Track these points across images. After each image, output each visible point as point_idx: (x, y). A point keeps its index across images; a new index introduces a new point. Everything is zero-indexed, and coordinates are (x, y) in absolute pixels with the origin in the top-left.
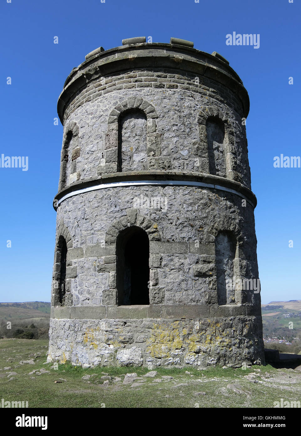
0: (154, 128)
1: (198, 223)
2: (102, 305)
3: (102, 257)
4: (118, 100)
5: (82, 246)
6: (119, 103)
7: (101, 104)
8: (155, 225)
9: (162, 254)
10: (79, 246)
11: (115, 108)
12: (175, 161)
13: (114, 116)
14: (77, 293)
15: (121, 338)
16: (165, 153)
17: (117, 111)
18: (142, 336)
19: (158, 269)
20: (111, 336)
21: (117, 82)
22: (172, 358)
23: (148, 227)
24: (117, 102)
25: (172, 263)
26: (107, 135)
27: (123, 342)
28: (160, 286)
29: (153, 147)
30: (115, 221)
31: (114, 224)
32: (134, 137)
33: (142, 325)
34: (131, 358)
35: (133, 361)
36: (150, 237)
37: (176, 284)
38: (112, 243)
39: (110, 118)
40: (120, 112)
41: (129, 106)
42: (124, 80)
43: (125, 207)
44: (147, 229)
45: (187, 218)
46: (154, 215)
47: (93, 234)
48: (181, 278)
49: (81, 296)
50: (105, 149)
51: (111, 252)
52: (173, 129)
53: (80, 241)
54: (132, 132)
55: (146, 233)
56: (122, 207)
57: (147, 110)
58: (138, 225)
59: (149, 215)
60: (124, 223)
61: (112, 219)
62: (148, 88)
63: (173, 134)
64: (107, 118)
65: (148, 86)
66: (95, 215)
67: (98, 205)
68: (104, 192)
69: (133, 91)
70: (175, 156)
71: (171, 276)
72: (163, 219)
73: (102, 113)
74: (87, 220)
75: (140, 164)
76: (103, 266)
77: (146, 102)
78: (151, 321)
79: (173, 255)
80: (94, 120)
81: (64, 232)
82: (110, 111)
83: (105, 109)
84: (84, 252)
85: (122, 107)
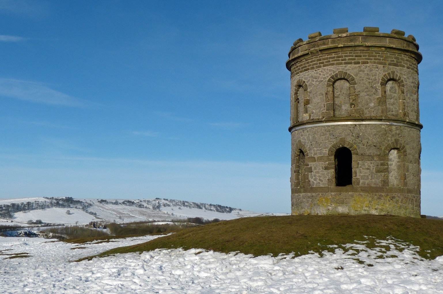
0: (354, 91)
1: (378, 145)
2: (327, 186)
3: (326, 162)
4: (332, 72)
5: (314, 156)
6: (333, 74)
7: (322, 73)
8: (355, 146)
9: (359, 161)
10: (313, 156)
11: (331, 77)
12: (366, 110)
13: (330, 82)
14: (313, 180)
16: (360, 106)
18: (349, 200)
19: (357, 169)
21: (331, 60)
22: (363, 211)
23: (351, 147)
24: (332, 73)
25: (364, 166)
26: (327, 94)
28: (357, 177)
29: (354, 102)
30: (333, 144)
32: (342, 95)
33: (348, 195)
34: (343, 210)
36: (353, 152)
37: (366, 176)
38: (331, 155)
39: (328, 83)
41: (339, 77)
42: (335, 59)
45: (373, 142)
46: (354, 141)
47: (321, 150)
48: (369, 173)
49: (315, 182)
50: (326, 102)
51: (332, 160)
52: (366, 91)
53: (313, 153)
54: (341, 91)
55: (350, 150)
57: (350, 79)
58: (346, 146)
59: (352, 141)
60: (338, 145)
61: (331, 142)
62: (350, 65)
64: (326, 83)
69: (341, 67)
70: (366, 107)
71: (364, 172)
72: (359, 144)
73: (322, 79)
75: (346, 111)
76: (327, 167)
77: (349, 74)
78: (353, 194)
79: (364, 162)
80: (318, 83)
81: (302, 147)
82: (328, 79)
83: (324, 77)
84: (316, 159)
85: (335, 77)
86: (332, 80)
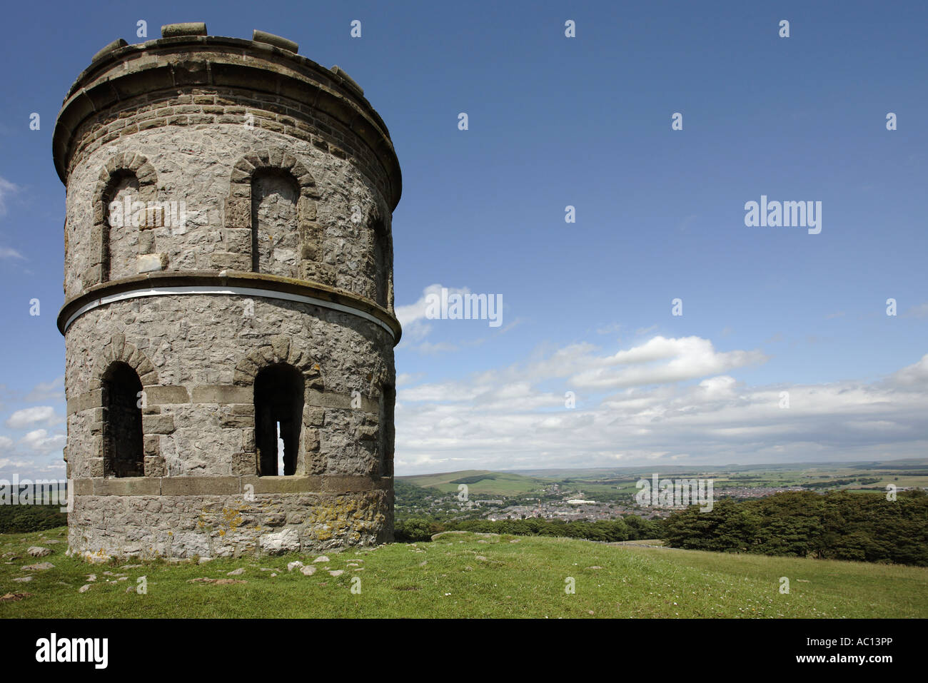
0: (311, 215)
1: (366, 370)
2: (231, 475)
3: (228, 405)
4: (250, 144)
5: (184, 384)
6: (252, 150)
7: (213, 141)
8: (315, 366)
9: (325, 409)
10: (175, 383)
11: (245, 158)
12: (340, 275)
13: (244, 171)
14: (175, 457)
15: (267, 520)
16: (328, 258)
17: (249, 164)
18: (299, 515)
19: (320, 429)
20: (251, 518)
21: (246, 109)
23: (307, 367)
24: (249, 147)
25: (336, 421)
26: (230, 203)
27: (270, 525)
28: (322, 451)
29: (313, 245)
30: (251, 352)
31: (249, 356)
32: (276, 219)
33: (298, 502)
34: (285, 543)
35: (287, 547)
36: (309, 383)
37: (341, 449)
38: (246, 385)
39: (235, 172)
40: (254, 168)
41: (272, 162)
43: (270, 332)
44: (304, 370)
45: (355, 362)
46: (314, 350)
47: (206, 366)
48: (345, 441)
49: (187, 463)
50: (227, 227)
51: (246, 399)
52: (339, 225)
53: (177, 375)
55: (303, 375)
56: (263, 331)
57: (304, 179)
58: (291, 363)
59: (307, 350)
60: (267, 356)
61: (246, 347)
62: (305, 143)
63: (339, 232)
64: (230, 172)
65: (305, 139)
66: (212, 336)
67: (217, 320)
68: (229, 300)
69: (280, 137)
70: (341, 267)
71: (335, 438)
72: (326, 359)
73: (215, 158)
74: (192, 343)
75: (286, 267)
76: (232, 419)
77: (300, 165)
78: (311, 496)
79: (337, 411)
80: (196, 167)
81: (129, 357)
82: (234, 161)
83: (223, 151)
84: (190, 394)
85: (259, 159)
86: (251, 165)
